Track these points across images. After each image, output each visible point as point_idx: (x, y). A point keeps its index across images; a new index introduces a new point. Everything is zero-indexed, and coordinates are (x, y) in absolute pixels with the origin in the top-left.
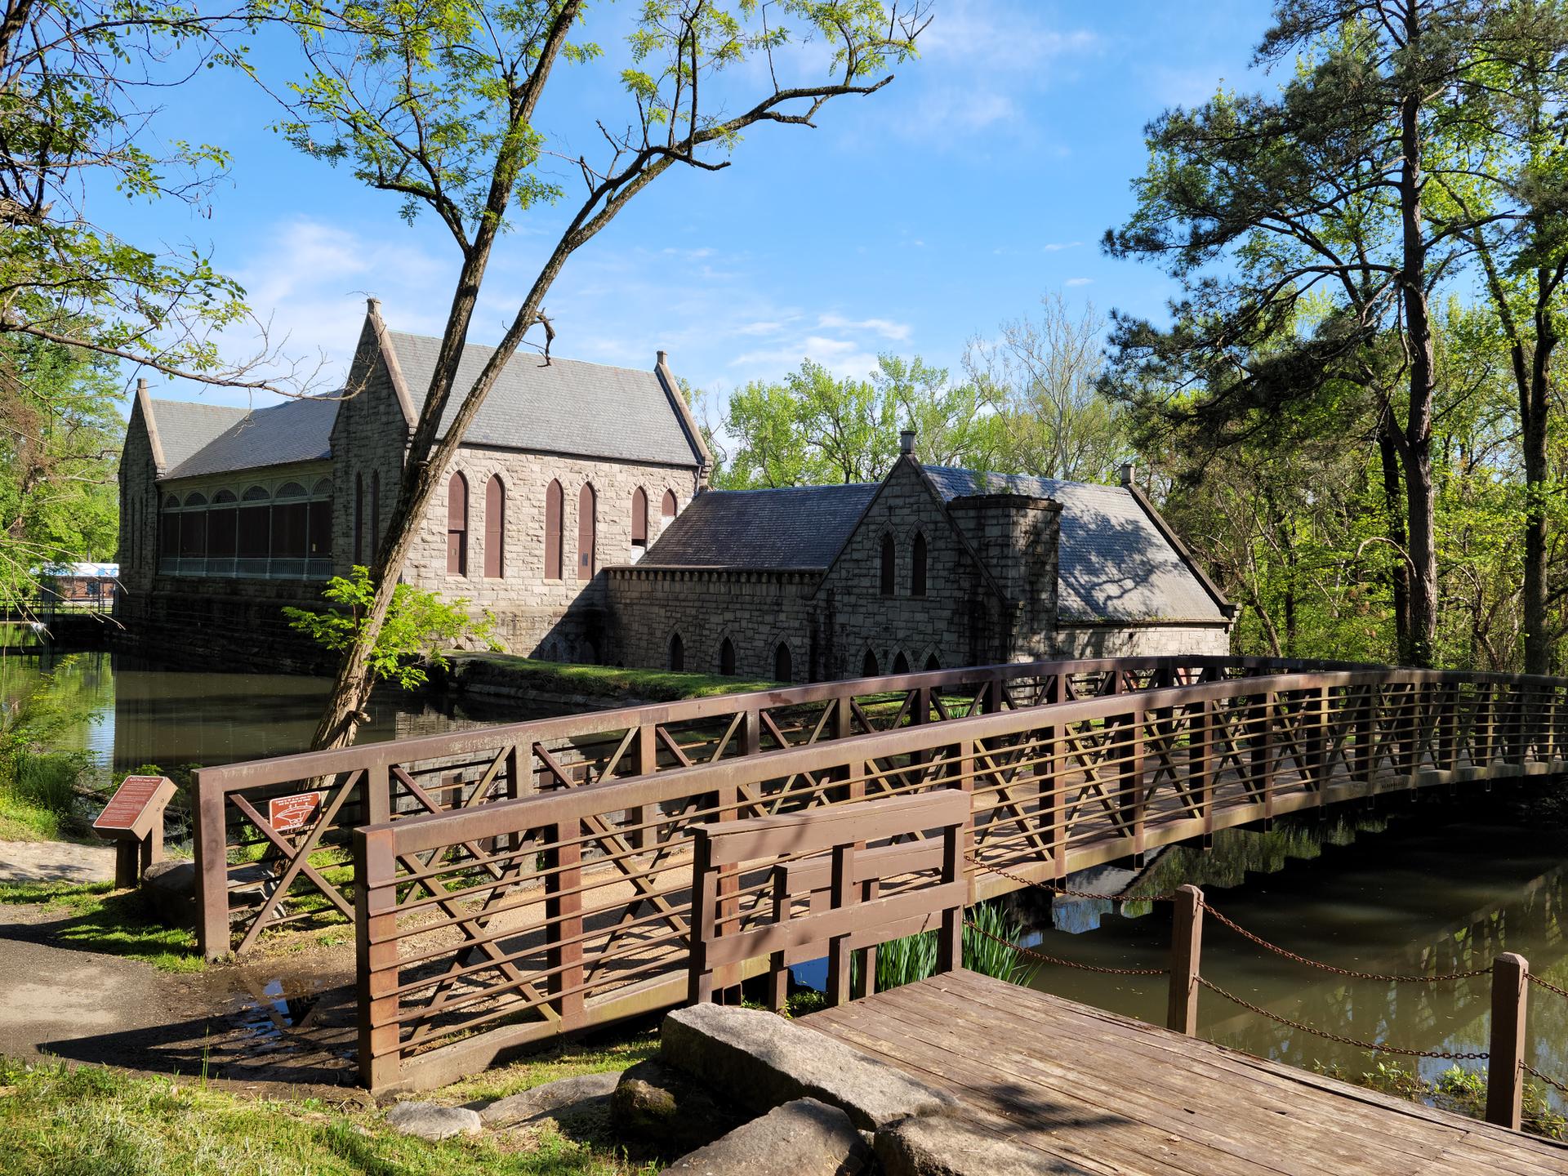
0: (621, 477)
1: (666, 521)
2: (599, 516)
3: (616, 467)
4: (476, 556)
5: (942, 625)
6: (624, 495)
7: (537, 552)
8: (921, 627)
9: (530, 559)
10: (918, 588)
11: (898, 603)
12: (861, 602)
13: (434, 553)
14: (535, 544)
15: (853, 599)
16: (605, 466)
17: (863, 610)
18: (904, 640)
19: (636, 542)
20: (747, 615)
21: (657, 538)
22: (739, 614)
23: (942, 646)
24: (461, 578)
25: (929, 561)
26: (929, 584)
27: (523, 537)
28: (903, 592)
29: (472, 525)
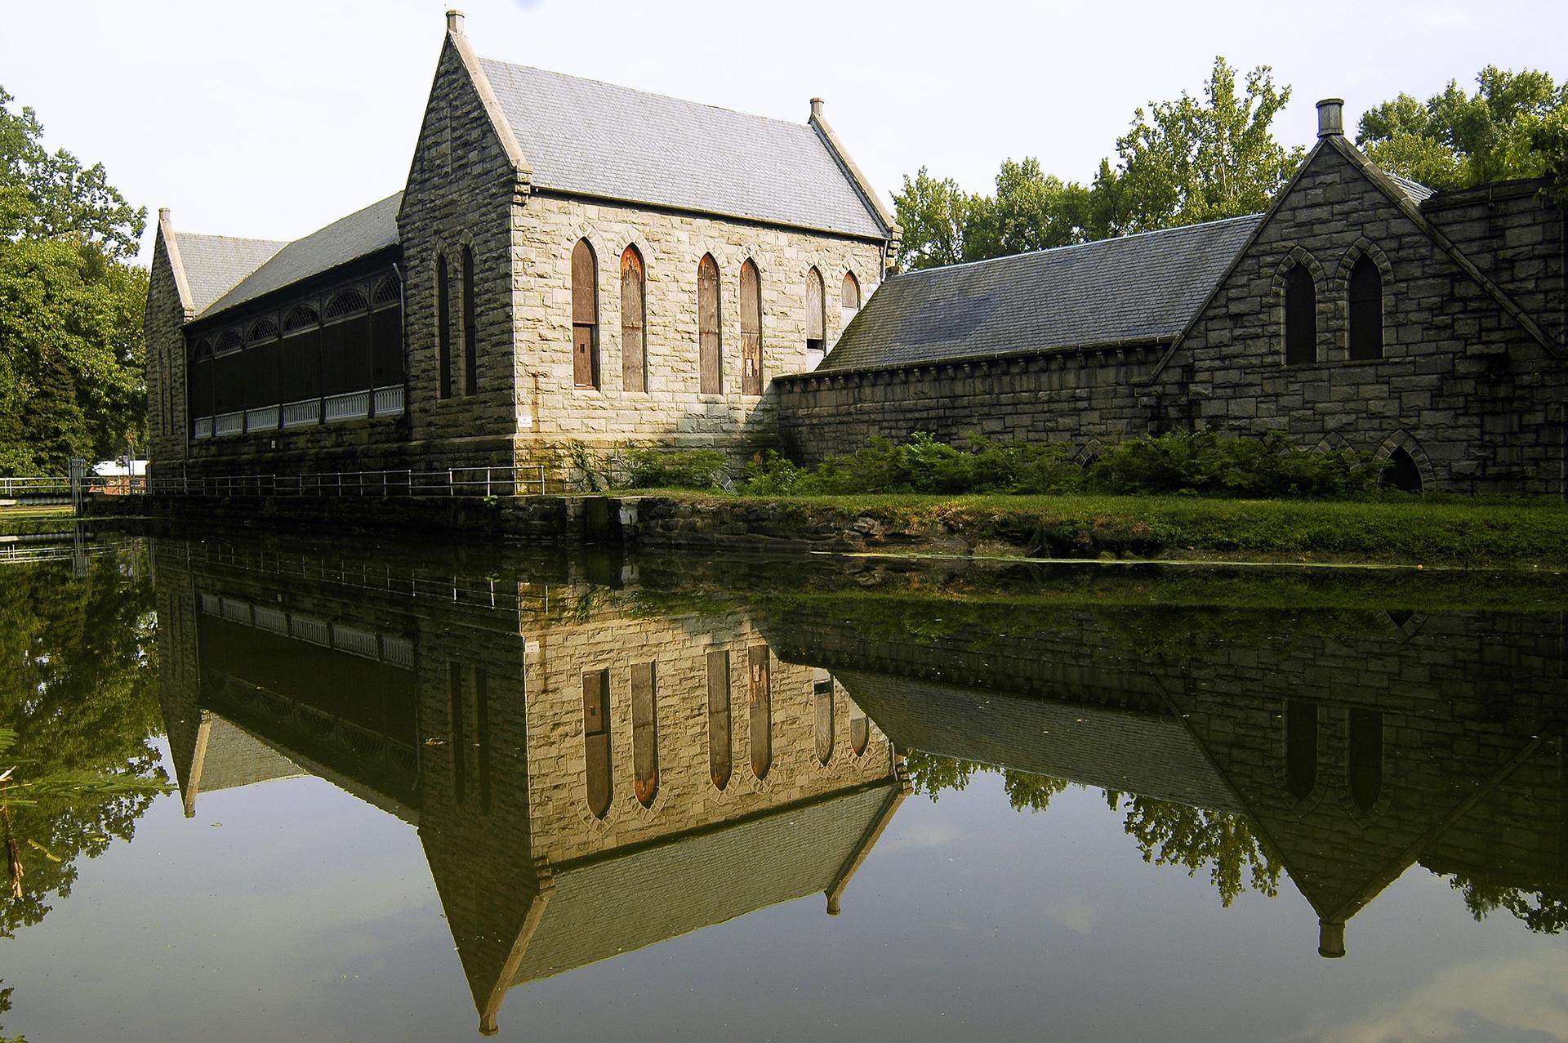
0: (790, 253)
1: (848, 316)
2: (766, 307)
3: (784, 237)
4: (610, 362)
5: (1422, 400)
6: (795, 277)
7: (689, 356)
8: (1374, 406)
9: (682, 366)
10: (1366, 345)
11: (1325, 374)
12: (1250, 378)
13: (556, 356)
14: (687, 344)
15: (1234, 376)
16: (770, 236)
17: (1251, 391)
18: (1340, 430)
19: (813, 344)
20: (1026, 420)
21: (838, 337)
22: (1009, 421)
23: (1420, 434)
24: (594, 393)
25: (1387, 301)
26: (1387, 336)
27: (671, 335)
28: (1334, 355)
29: (603, 317)
